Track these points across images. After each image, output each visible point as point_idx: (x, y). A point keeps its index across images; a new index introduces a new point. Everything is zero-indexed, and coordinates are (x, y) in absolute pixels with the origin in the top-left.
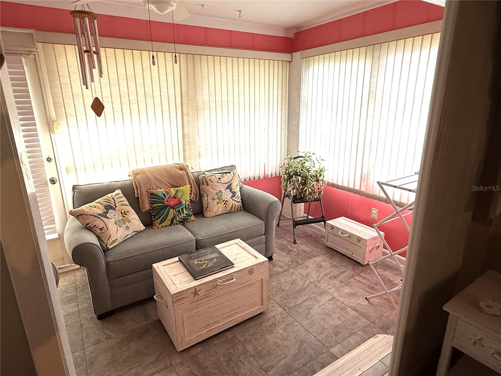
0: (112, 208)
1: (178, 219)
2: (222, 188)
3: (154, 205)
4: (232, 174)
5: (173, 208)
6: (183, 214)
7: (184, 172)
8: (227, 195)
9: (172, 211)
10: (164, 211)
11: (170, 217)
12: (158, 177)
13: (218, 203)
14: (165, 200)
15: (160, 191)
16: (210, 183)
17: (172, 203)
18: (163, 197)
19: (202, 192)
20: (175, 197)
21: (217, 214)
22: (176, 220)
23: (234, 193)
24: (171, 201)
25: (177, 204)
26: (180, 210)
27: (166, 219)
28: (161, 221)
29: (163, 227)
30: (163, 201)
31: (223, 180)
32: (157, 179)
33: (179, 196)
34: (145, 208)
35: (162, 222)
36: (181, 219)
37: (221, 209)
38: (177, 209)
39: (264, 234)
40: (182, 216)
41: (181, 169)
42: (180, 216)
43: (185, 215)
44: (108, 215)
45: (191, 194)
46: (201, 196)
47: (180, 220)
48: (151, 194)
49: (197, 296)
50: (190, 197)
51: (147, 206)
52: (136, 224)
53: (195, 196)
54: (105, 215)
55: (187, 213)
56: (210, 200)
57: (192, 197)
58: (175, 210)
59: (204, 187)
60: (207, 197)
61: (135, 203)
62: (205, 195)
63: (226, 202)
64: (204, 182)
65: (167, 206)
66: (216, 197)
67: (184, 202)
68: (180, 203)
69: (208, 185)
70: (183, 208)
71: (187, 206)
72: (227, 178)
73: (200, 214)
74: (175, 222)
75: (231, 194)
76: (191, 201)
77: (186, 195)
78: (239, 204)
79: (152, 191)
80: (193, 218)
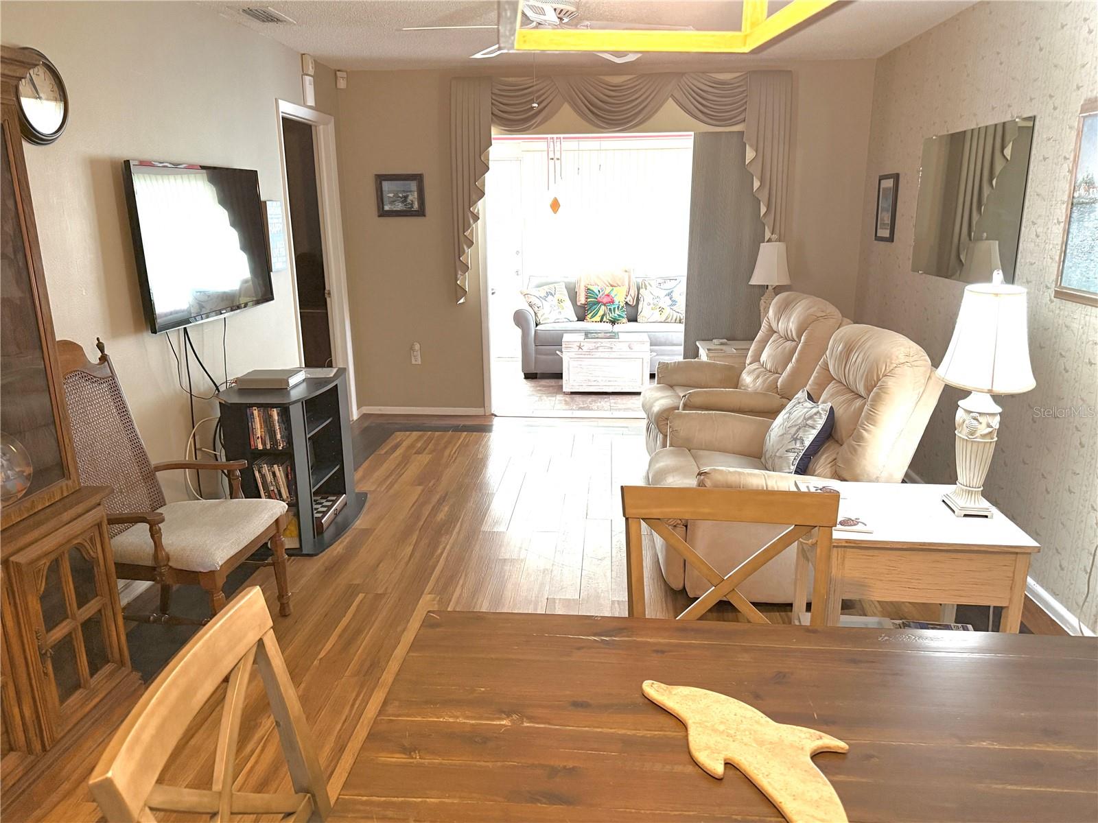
1: (608, 317)
2: (662, 294)
3: (589, 300)
4: (678, 281)
5: (604, 305)
7: (627, 274)
8: (665, 303)
9: (603, 307)
10: (596, 306)
11: (601, 313)
12: (600, 276)
13: (653, 309)
14: (599, 297)
15: (595, 289)
16: (648, 287)
17: (605, 300)
18: (598, 293)
19: (640, 296)
20: (608, 295)
21: (650, 320)
22: (606, 318)
23: (674, 303)
24: (603, 298)
25: (610, 302)
26: (612, 309)
27: (597, 314)
29: (593, 322)
30: (597, 297)
31: (662, 286)
32: (598, 277)
33: (613, 294)
34: (580, 301)
35: (592, 317)
36: (612, 318)
37: (654, 316)
38: (608, 307)
40: (613, 315)
41: (626, 271)
42: (611, 315)
43: (616, 315)
44: (547, 299)
45: (627, 296)
46: (638, 300)
47: (610, 319)
48: (588, 289)
50: (625, 299)
51: (582, 300)
52: (569, 312)
53: (632, 300)
54: (545, 298)
55: (619, 313)
56: (645, 306)
57: (628, 299)
59: (642, 291)
60: (644, 301)
61: (573, 296)
62: (642, 299)
63: (662, 310)
64: (644, 285)
65: (600, 302)
66: (652, 303)
67: (617, 302)
68: (612, 302)
69: (646, 289)
70: (615, 308)
71: (620, 307)
72: (669, 285)
73: (633, 319)
74: (604, 319)
75: (670, 302)
76: (627, 303)
77: (620, 297)
78: (679, 315)
79: (589, 287)
80: (625, 320)
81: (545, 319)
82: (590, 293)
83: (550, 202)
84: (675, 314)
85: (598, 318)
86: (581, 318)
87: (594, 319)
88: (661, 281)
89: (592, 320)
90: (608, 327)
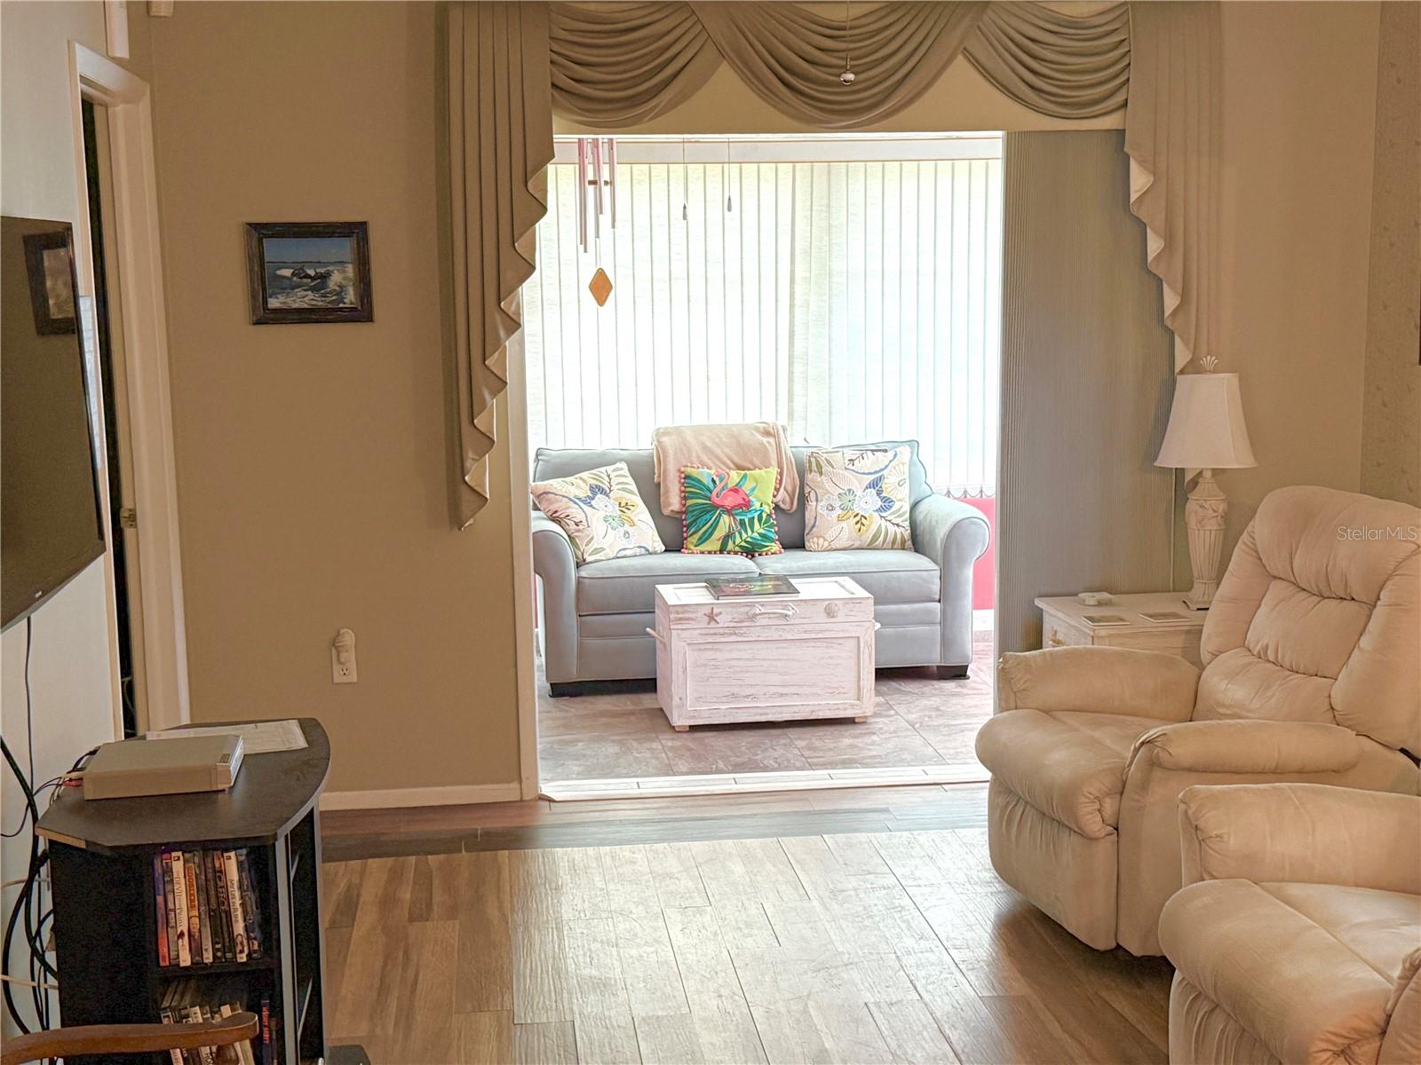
0: (602, 491)
1: (738, 540)
2: (857, 484)
3: (690, 502)
4: (890, 455)
5: (729, 512)
6: (753, 532)
7: (772, 440)
8: (867, 503)
9: (725, 519)
10: (708, 516)
11: (721, 531)
12: (709, 444)
13: (840, 519)
14: (714, 493)
15: (705, 475)
16: (826, 468)
17: (729, 501)
18: (711, 485)
19: (807, 490)
20: (735, 490)
21: (835, 545)
22: (734, 543)
23: (887, 503)
24: (725, 497)
25: (740, 506)
26: (747, 521)
27: (711, 534)
28: (700, 538)
29: (702, 553)
30: (708, 494)
31: (858, 465)
32: (705, 448)
33: (746, 487)
34: (670, 505)
35: (702, 540)
36: (746, 542)
37: (845, 534)
38: (738, 518)
39: (939, 601)
40: (748, 535)
41: (767, 433)
42: (744, 536)
43: (755, 535)
44: (593, 502)
45: (777, 490)
46: (803, 499)
47: (743, 544)
48: (687, 477)
49: (713, 624)
50: (774, 496)
51: (673, 502)
52: (646, 532)
53: (788, 499)
54: (588, 501)
55: (762, 531)
56: (822, 510)
57: (779, 497)
58: (734, 518)
59: (811, 477)
60: (817, 500)
61: (652, 493)
62: (813, 496)
63: (861, 520)
64: (814, 465)
65: (717, 507)
66: (837, 504)
67: (757, 505)
68: (747, 505)
69: (821, 474)
70: (753, 518)
71: (764, 515)
72: (870, 463)
73: (796, 543)
74: (730, 546)
75: (879, 503)
76: (777, 507)
77: (764, 490)
78: (899, 530)
79: (689, 470)
80: (776, 547)
81: (597, 551)
82: (694, 487)
83: (588, 276)
84: (892, 529)
85: (714, 543)
86: (674, 546)
87: (704, 547)
88: (854, 454)
89: (701, 548)
90: (740, 563)
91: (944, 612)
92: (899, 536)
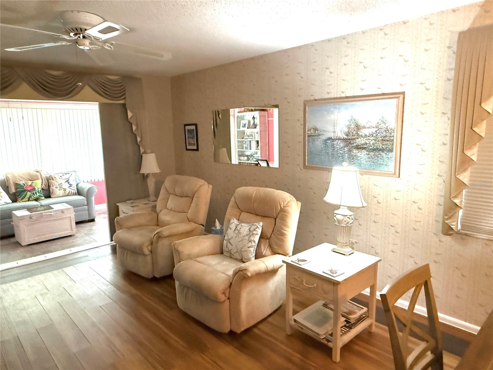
1: (33, 198)
2: (63, 181)
3: (17, 190)
4: (70, 174)
5: (29, 191)
6: (37, 195)
7: (39, 173)
8: (66, 186)
9: (29, 193)
10: (23, 193)
11: (28, 196)
12: (22, 176)
13: (59, 190)
14: (25, 187)
15: (21, 183)
16: (54, 179)
17: (29, 189)
18: (24, 185)
19: (50, 184)
20: (31, 186)
21: (59, 196)
22: (32, 198)
23: (71, 185)
25: (32, 190)
26: (35, 193)
27: (25, 197)
28: (22, 198)
29: (23, 202)
30: (23, 187)
31: (63, 177)
33: (34, 185)
35: (22, 199)
36: (35, 198)
37: (61, 193)
38: (32, 192)
39: (87, 205)
40: (36, 196)
41: (37, 172)
42: (34, 196)
43: (37, 196)
45: (42, 185)
46: (49, 186)
47: (34, 198)
48: (16, 184)
50: (41, 186)
51: (13, 190)
52: (6, 198)
53: (45, 187)
55: (39, 195)
56: (54, 188)
57: (42, 187)
58: (31, 193)
59: (51, 181)
60: (53, 186)
61: (6, 189)
62: (51, 185)
63: (65, 190)
64: (51, 178)
65: (26, 190)
66: (58, 187)
67: (37, 189)
68: (34, 189)
70: (36, 192)
71: (39, 191)
72: (66, 176)
73: (48, 196)
74: (31, 199)
75: (69, 185)
76: (42, 189)
77: (38, 185)
78: (74, 191)
79: (17, 182)
80: (43, 198)
82: (18, 186)
84: (72, 191)
85: (26, 199)
86: (14, 200)
87: (24, 200)
88: (61, 175)
89: (22, 201)
90: (35, 203)
91: (88, 208)
92: (74, 192)
